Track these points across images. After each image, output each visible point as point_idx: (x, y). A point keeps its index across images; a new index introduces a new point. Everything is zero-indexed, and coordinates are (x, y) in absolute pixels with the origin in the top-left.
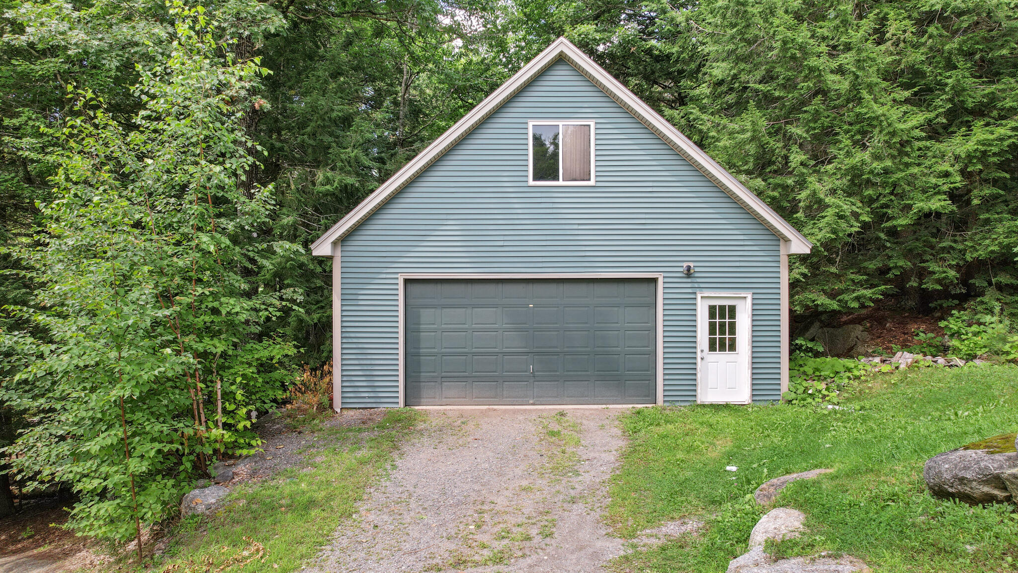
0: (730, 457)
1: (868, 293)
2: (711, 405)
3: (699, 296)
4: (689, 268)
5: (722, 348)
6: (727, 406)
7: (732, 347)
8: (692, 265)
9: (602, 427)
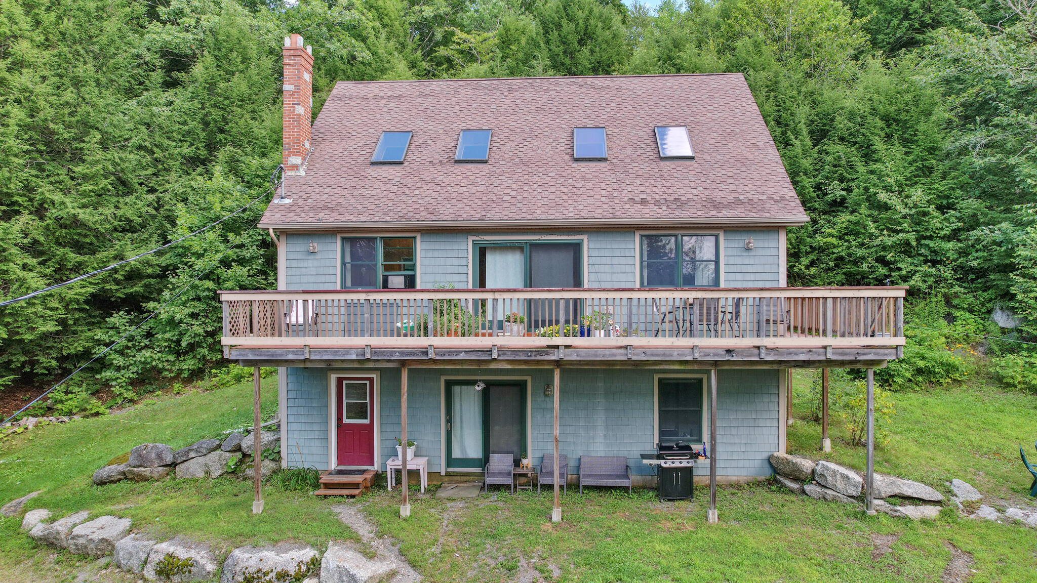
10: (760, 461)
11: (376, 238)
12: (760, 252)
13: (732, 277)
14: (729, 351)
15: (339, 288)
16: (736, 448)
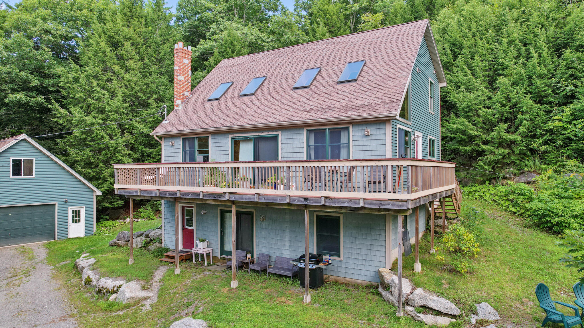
0: (77, 249)
1: (120, 202)
2: (73, 238)
3: (69, 208)
4: (66, 200)
5: (76, 222)
6: (77, 238)
7: (79, 221)
8: (67, 199)
9: (39, 248)
10: (374, 273)
11: (194, 138)
12: (374, 137)
13: (357, 153)
14: (305, 199)
15: (181, 162)
16: (360, 262)
